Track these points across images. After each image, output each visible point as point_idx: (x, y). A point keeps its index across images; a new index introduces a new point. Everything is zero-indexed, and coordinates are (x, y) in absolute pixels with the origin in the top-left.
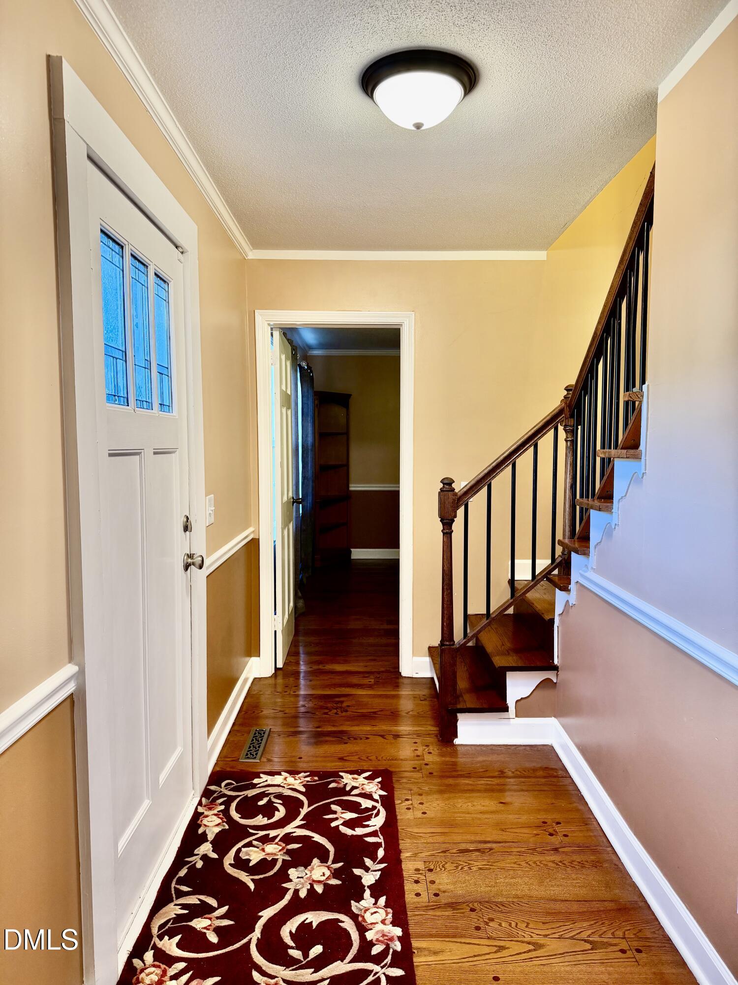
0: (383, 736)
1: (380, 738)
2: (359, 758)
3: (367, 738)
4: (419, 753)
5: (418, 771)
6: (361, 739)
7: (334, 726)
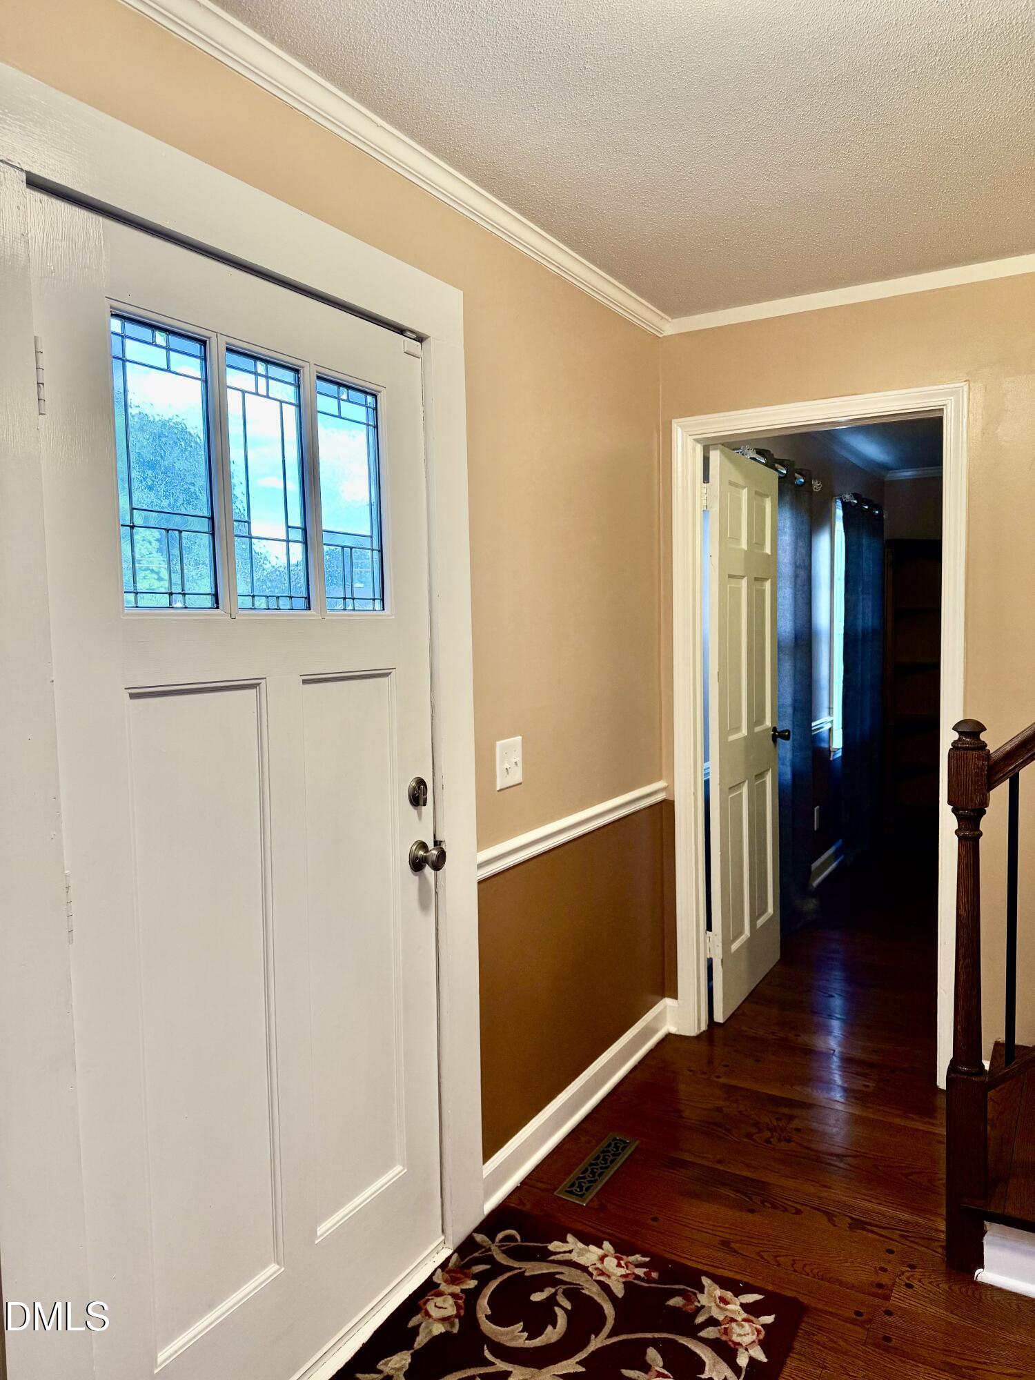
0: (830, 1216)
1: (824, 1220)
2: (759, 1254)
3: (798, 1212)
4: (884, 1279)
5: (862, 1325)
6: (785, 1210)
7: (749, 1166)
